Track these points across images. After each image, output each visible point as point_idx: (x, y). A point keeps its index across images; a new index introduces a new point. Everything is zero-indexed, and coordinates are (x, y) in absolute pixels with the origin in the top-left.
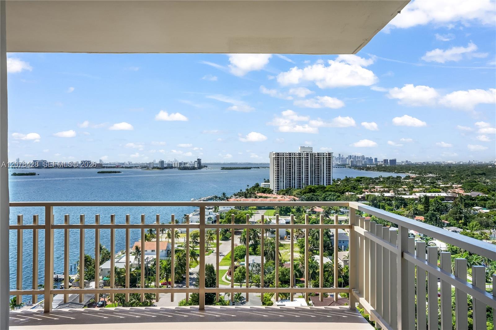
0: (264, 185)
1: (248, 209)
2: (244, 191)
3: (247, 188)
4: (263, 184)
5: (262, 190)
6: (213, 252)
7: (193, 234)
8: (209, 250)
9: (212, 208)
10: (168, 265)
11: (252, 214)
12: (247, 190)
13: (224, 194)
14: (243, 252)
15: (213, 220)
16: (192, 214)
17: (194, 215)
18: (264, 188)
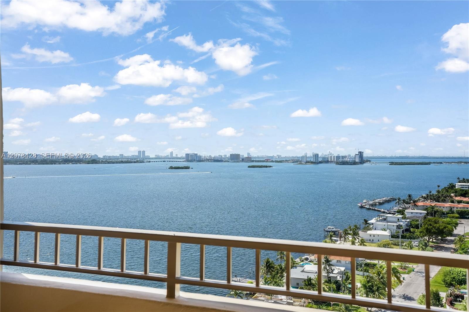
0: (460, 186)
1: (447, 217)
2: (434, 192)
3: (437, 189)
4: (458, 185)
5: (461, 192)
6: (413, 271)
7: (382, 244)
8: (407, 267)
9: (393, 212)
10: (368, 282)
11: (457, 224)
12: (438, 192)
13: (410, 196)
14: (463, 276)
15: (404, 229)
16: (375, 218)
17: (378, 221)
18: (463, 190)
